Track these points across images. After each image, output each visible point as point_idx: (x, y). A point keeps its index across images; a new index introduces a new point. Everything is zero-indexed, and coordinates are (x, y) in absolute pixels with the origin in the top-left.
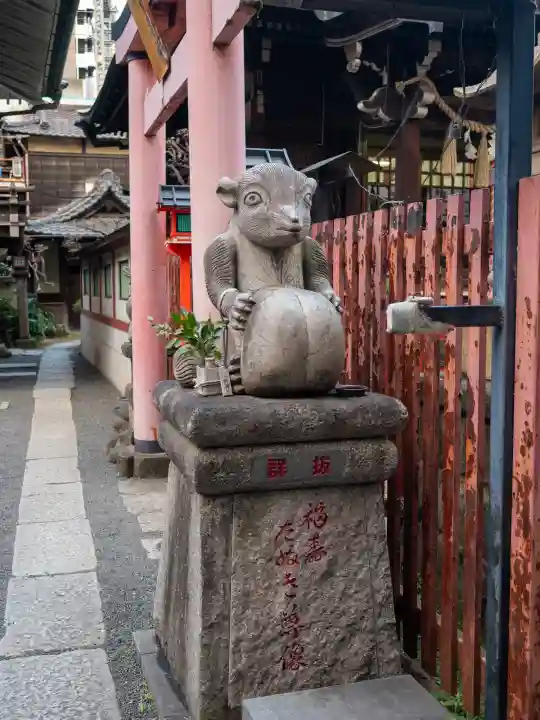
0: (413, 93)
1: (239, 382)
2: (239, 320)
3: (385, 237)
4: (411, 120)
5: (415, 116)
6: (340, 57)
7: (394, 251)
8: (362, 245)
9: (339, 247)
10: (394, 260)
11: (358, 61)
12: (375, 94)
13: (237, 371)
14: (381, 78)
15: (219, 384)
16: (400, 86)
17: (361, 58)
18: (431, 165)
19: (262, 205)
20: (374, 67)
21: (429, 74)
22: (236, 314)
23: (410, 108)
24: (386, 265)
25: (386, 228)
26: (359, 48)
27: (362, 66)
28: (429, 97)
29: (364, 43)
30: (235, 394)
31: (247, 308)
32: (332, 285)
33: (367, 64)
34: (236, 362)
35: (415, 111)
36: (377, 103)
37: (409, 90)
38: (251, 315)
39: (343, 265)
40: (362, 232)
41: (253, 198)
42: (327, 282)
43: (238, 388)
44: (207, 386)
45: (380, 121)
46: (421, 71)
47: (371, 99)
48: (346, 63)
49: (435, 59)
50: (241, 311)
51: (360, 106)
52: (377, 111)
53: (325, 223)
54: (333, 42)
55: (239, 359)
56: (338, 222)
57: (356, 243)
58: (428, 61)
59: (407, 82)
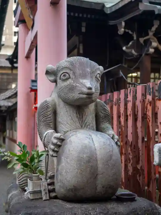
0: (147, 43)
1: (53, 190)
2: (53, 151)
3: (144, 100)
4: (147, 55)
5: (149, 53)
6: (115, 28)
7: (150, 108)
8: (130, 105)
9: (116, 106)
10: (150, 113)
11: (123, 29)
12: (130, 43)
13: (52, 184)
14: (133, 37)
15: (40, 192)
16: (142, 40)
17: (125, 28)
18: (155, 75)
19: (70, 80)
20: (130, 32)
21: (154, 35)
22: (52, 147)
23: (146, 49)
24: (144, 117)
25: (144, 95)
26: (123, 24)
27: (125, 32)
28: (155, 44)
29: (125, 22)
30: (51, 198)
31: (59, 143)
32: (113, 128)
33: (127, 31)
34: (52, 177)
35: (148, 50)
36: (132, 47)
37: (145, 41)
38: (61, 148)
39: (119, 117)
40: (130, 98)
41: (64, 75)
42: (110, 126)
43: (53, 194)
44: (33, 193)
45: (133, 55)
46: (151, 34)
47: (129, 45)
48: (118, 30)
49: (156, 29)
50: (55, 145)
51: (124, 48)
52: (132, 50)
53: (109, 94)
54: (112, 23)
55: (54, 176)
56: (116, 94)
57: (126, 105)
58: (154, 29)
59: (145, 38)
